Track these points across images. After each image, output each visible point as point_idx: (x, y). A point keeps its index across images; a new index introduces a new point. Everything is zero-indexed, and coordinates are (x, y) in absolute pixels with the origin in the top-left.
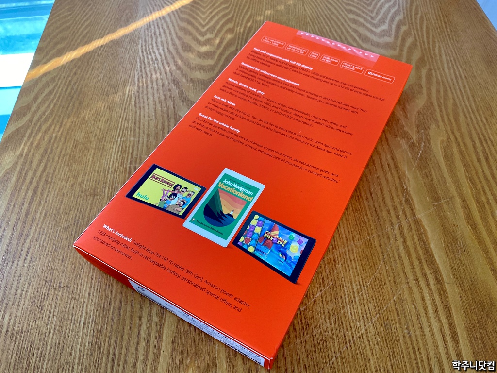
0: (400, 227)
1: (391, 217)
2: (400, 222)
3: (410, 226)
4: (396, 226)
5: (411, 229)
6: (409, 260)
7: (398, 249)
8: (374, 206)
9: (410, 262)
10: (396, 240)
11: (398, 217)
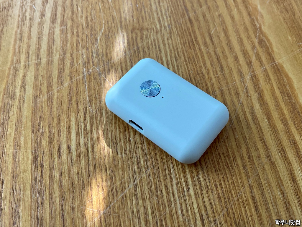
0: (254, 78)
1: (240, 65)
2: (253, 71)
3: (267, 76)
4: (248, 77)
5: (270, 80)
6: (269, 122)
7: (252, 108)
8: (215, 52)
9: (270, 125)
10: (248, 96)
11: (249, 64)
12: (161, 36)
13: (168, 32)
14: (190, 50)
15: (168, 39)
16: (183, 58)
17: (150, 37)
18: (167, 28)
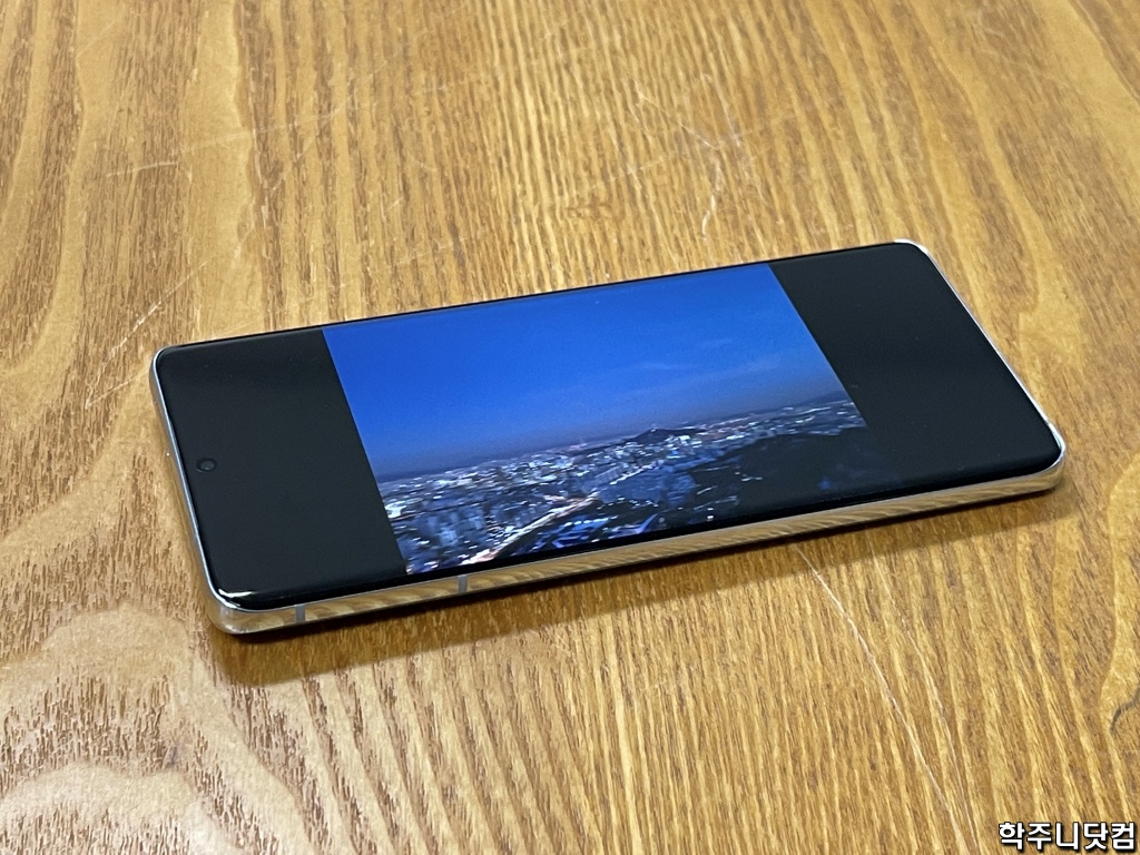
12: (541, 201)
13: (521, 209)
14: (468, 167)
15: (524, 193)
16: (489, 154)
17: (572, 200)
18: (522, 216)
